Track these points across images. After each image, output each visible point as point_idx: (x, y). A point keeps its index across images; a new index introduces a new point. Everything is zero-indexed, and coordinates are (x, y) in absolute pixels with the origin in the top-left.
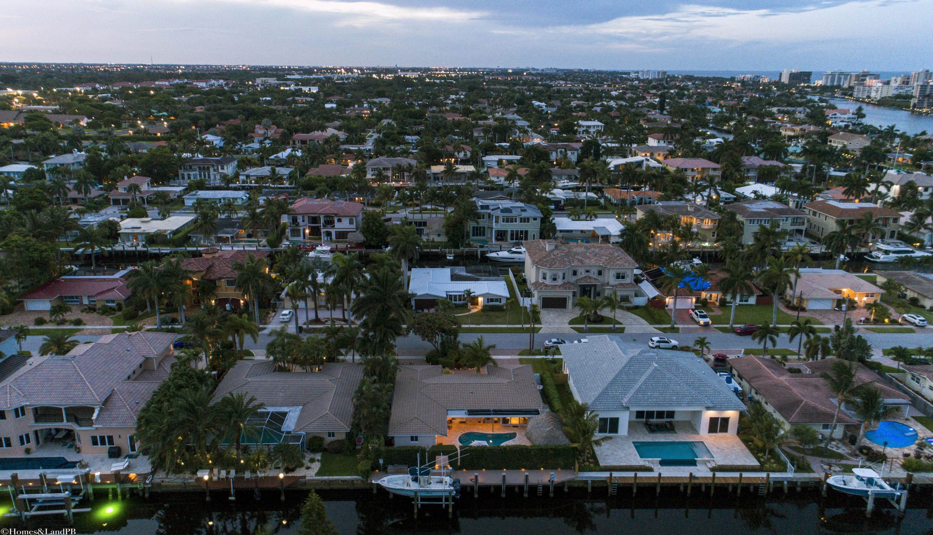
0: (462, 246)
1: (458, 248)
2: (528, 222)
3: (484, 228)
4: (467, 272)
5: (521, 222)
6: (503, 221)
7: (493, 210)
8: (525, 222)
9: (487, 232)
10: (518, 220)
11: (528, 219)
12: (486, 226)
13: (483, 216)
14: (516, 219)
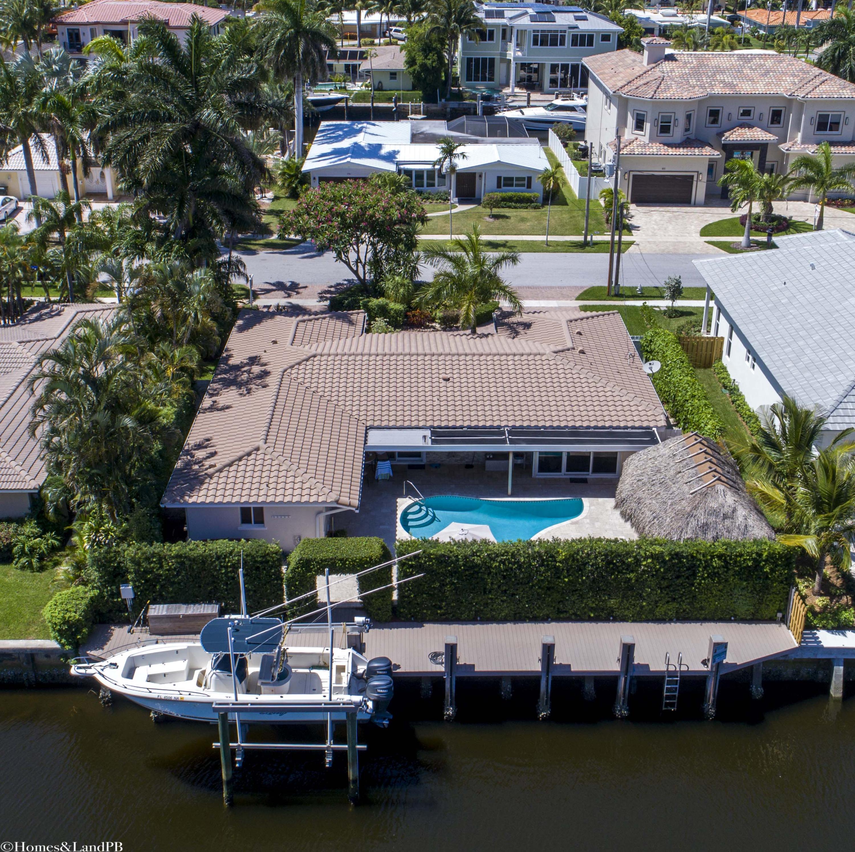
0: (442, 96)
1: (435, 101)
2: (590, 44)
3: (492, 60)
4: (449, 129)
5: (574, 43)
6: (535, 43)
7: (511, 18)
8: (582, 44)
9: (500, 69)
10: (568, 40)
11: (591, 38)
12: (497, 57)
13: (491, 33)
14: (563, 37)
